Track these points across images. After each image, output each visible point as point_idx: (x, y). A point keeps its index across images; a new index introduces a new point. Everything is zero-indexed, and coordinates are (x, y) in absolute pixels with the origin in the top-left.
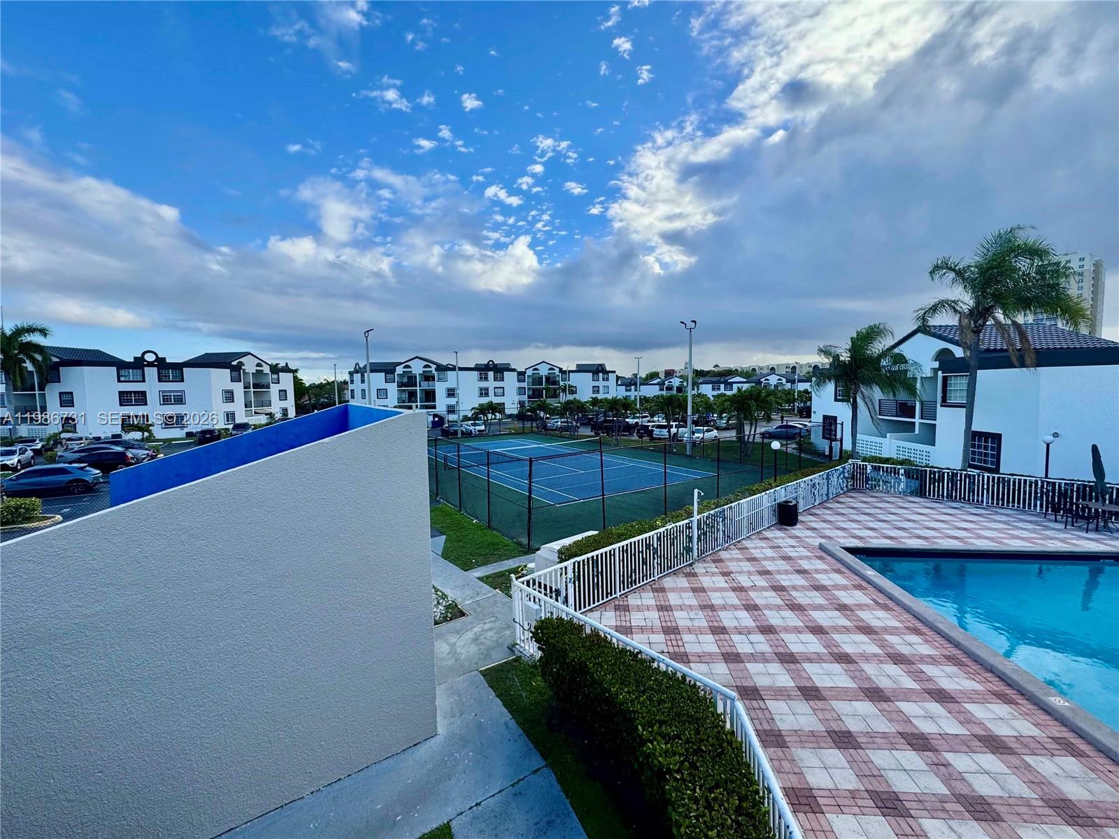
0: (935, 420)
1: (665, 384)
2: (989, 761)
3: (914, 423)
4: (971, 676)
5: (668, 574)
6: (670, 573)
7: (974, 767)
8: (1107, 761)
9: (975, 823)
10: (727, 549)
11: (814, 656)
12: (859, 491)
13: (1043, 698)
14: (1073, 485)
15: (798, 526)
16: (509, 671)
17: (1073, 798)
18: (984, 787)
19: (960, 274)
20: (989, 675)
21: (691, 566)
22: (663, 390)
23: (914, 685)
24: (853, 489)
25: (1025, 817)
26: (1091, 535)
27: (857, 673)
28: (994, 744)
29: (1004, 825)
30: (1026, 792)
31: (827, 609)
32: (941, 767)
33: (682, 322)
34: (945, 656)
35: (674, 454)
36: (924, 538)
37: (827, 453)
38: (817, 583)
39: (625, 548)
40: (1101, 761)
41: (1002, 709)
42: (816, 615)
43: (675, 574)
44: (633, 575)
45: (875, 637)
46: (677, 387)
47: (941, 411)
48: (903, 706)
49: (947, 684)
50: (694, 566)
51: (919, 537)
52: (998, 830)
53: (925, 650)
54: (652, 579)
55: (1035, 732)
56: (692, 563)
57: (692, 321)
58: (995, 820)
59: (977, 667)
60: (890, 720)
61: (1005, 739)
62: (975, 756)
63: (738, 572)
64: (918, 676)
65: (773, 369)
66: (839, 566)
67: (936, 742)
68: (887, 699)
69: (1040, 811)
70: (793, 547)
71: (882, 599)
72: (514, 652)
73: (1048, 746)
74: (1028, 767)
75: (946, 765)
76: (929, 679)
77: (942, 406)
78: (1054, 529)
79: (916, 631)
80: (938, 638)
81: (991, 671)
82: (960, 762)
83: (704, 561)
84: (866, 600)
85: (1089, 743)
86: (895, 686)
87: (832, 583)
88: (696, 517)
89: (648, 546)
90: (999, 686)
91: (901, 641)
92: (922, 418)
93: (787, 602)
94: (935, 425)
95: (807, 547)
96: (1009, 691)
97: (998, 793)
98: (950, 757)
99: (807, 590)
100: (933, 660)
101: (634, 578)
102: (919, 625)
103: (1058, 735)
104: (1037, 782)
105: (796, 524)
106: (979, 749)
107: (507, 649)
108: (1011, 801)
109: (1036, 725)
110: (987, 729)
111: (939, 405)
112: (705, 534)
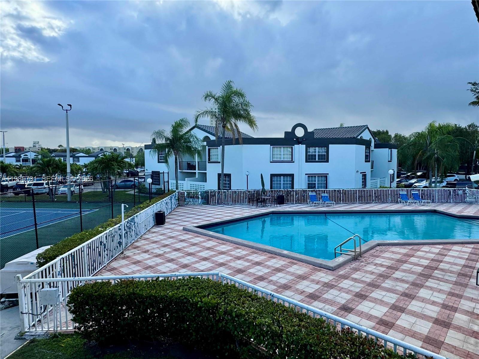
0: (206, 170)
1: (21, 157)
2: (280, 275)
3: (196, 173)
4: (261, 255)
5: (112, 260)
6: (113, 260)
7: (278, 278)
8: (301, 263)
9: (287, 291)
10: (137, 241)
11: (211, 268)
12: (182, 206)
13: (282, 252)
14: (255, 191)
15: (166, 224)
16: (32, 350)
17: (300, 274)
18: (283, 281)
19: (216, 100)
20: (265, 253)
21: (123, 254)
22: (19, 161)
23: (249, 264)
24: (179, 206)
25: (295, 283)
26: (263, 208)
27: (229, 267)
28: (278, 270)
29: (293, 287)
30: (292, 278)
31: (203, 251)
32: (271, 282)
33: (59, 105)
34: (251, 252)
35: (56, 202)
36: (219, 218)
37: (163, 189)
38: (192, 243)
39: (89, 246)
40: (300, 263)
41: (274, 261)
42: (200, 254)
43: (115, 260)
44: (94, 264)
45: (227, 254)
46: (32, 160)
47: (208, 165)
48: (250, 271)
49: (257, 260)
50: (124, 253)
51: (217, 218)
52: (292, 289)
53: (244, 253)
54: (104, 265)
55: (284, 263)
56: (122, 252)
57: (68, 105)
58: (290, 288)
59: (261, 252)
60: (250, 276)
61: (280, 268)
62: (276, 275)
63: (152, 249)
64: (248, 261)
65: (102, 150)
66: (196, 235)
67: (265, 276)
68: (244, 271)
69: (297, 280)
70: (171, 232)
71: (221, 242)
72: (25, 339)
73: (289, 265)
74: (288, 272)
75: (272, 281)
76: (251, 260)
77: (208, 163)
78: (253, 208)
79: (238, 248)
80: (245, 248)
81: (265, 252)
82: (274, 278)
83: (128, 249)
84: (215, 244)
85: (296, 260)
86: (244, 266)
87: (198, 241)
88: (123, 222)
89: (101, 243)
90: (270, 255)
91: (235, 253)
92: (199, 170)
93: (185, 254)
94: (206, 173)
95: (178, 231)
96: (273, 255)
97: (287, 281)
98: (271, 278)
99: (190, 247)
100: (249, 255)
101: (95, 267)
102: (237, 246)
103: (289, 261)
104: (293, 274)
105: (165, 224)
106: (276, 273)
107: (15, 340)
108: (291, 281)
109: (284, 261)
110: (274, 267)
111: (207, 162)
112: (127, 233)
